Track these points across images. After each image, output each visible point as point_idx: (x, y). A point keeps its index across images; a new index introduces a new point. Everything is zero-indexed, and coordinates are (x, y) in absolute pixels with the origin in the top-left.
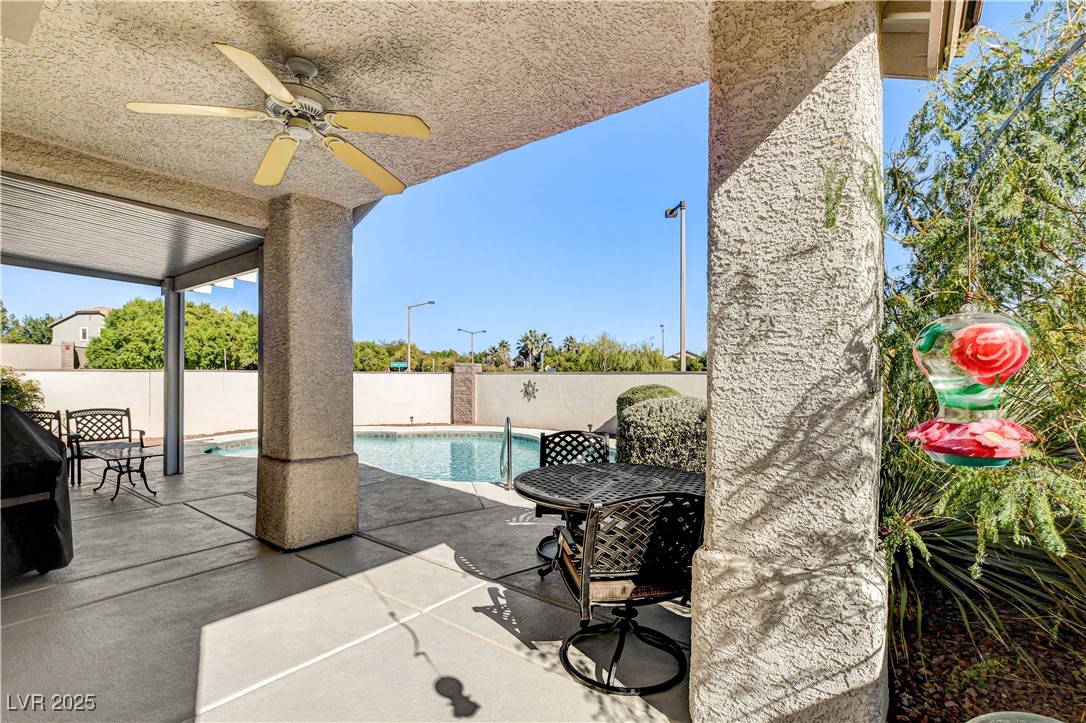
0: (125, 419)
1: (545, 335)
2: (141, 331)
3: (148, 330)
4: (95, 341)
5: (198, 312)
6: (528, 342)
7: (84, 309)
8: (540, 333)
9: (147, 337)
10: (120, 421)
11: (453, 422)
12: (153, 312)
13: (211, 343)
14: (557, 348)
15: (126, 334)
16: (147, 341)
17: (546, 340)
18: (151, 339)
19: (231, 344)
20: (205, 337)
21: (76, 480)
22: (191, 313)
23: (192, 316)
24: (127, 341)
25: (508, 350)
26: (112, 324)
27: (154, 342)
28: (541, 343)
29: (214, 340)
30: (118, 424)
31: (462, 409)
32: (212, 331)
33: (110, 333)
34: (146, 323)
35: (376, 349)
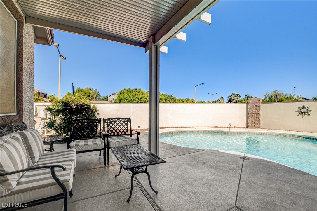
0: (129, 123)
1: (238, 94)
2: (125, 97)
3: (127, 96)
4: (116, 100)
5: (138, 91)
6: (232, 97)
7: (113, 93)
8: (236, 94)
9: (127, 98)
10: (127, 125)
11: (248, 127)
12: (128, 92)
13: (141, 99)
14: (242, 99)
15: (122, 98)
16: (126, 99)
17: (238, 96)
18: (127, 99)
19: (146, 100)
20: (140, 98)
21: (107, 163)
22: (136, 91)
23: (137, 92)
24: (122, 99)
25: (223, 100)
26: (119, 95)
27: (128, 100)
28: (237, 97)
29: (142, 99)
30: (126, 126)
31: (253, 120)
32: (141, 96)
33: (119, 98)
34: (126, 95)
35: (183, 100)
